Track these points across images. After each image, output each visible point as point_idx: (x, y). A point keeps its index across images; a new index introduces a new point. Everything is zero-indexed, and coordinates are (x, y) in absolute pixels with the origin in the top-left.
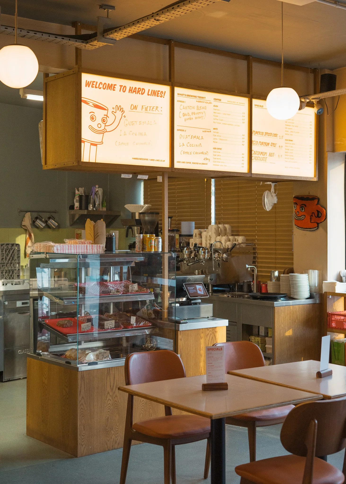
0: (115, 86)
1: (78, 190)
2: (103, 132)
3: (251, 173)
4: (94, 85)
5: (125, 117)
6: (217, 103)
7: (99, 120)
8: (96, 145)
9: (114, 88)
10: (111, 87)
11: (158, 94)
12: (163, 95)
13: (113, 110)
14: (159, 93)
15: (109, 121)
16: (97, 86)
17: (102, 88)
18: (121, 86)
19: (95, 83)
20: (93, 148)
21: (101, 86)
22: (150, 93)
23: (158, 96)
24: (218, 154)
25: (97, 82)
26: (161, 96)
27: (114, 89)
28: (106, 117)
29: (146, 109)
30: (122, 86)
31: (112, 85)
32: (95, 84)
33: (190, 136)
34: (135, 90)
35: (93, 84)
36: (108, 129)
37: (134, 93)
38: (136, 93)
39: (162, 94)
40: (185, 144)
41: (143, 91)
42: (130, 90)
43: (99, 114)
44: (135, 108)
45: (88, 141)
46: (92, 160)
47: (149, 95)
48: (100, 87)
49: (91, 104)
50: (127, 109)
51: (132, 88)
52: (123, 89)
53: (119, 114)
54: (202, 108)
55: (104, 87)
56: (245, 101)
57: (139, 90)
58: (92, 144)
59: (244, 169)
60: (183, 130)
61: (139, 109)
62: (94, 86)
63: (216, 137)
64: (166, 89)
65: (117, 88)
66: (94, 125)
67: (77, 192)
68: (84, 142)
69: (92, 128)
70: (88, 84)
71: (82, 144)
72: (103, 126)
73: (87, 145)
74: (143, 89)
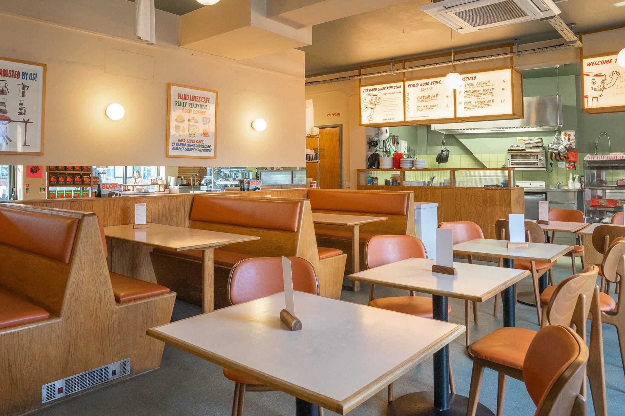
0: (611, 60)
2: (602, 89)
5: (620, 77)
7: (598, 83)
8: (597, 98)
9: (610, 61)
10: (608, 62)
13: (610, 75)
15: (607, 82)
16: (597, 63)
17: (600, 64)
19: (594, 63)
20: (595, 100)
25: (596, 62)
28: (604, 80)
31: (608, 60)
32: (595, 64)
35: (593, 64)
36: (606, 87)
43: (599, 80)
45: (591, 96)
46: (594, 106)
48: (599, 64)
49: (592, 75)
53: (615, 76)
55: (602, 63)
58: (593, 98)
62: (594, 64)
65: (613, 61)
66: (595, 86)
68: (587, 97)
69: (593, 89)
70: (589, 64)
71: (586, 99)
72: (602, 86)
73: (590, 99)
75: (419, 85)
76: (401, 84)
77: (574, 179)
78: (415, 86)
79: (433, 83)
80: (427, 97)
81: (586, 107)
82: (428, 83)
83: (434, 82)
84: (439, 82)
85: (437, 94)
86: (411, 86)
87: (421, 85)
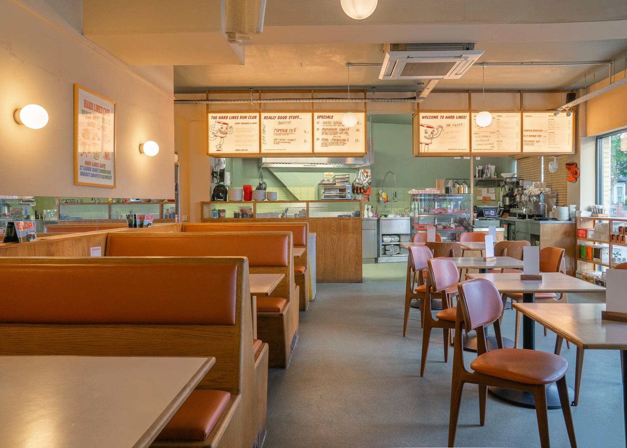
1: (478, 167)
2: (432, 138)
3: (523, 153)
5: (443, 130)
6: (498, 118)
7: (429, 133)
8: (428, 144)
9: (437, 117)
10: (436, 117)
12: (465, 118)
13: (437, 128)
14: (463, 117)
15: (435, 133)
16: (428, 118)
18: (441, 116)
19: (427, 117)
20: (427, 146)
21: (430, 117)
22: (457, 118)
23: (462, 118)
24: (501, 144)
28: (433, 131)
29: (455, 125)
33: (482, 136)
34: (449, 117)
35: (426, 117)
36: (434, 137)
38: (449, 119)
40: (479, 141)
41: (454, 117)
42: (446, 117)
43: (430, 130)
44: (449, 125)
45: (424, 143)
46: (426, 151)
49: (425, 126)
50: (444, 126)
52: (442, 117)
53: (440, 129)
55: (432, 118)
56: (519, 115)
57: (451, 117)
58: (426, 144)
59: (519, 150)
60: (478, 134)
61: (451, 125)
62: (427, 118)
63: (499, 135)
64: (467, 114)
65: (439, 117)
66: (427, 135)
68: (422, 144)
69: (425, 137)
70: (423, 117)
71: (421, 145)
72: (432, 136)
73: (423, 145)
74: (453, 116)
75: (277, 118)
76: (257, 115)
78: (272, 118)
79: (291, 118)
80: (284, 131)
81: (420, 152)
82: (286, 117)
83: (292, 116)
84: (297, 117)
85: (295, 129)
86: (268, 118)
87: (278, 118)
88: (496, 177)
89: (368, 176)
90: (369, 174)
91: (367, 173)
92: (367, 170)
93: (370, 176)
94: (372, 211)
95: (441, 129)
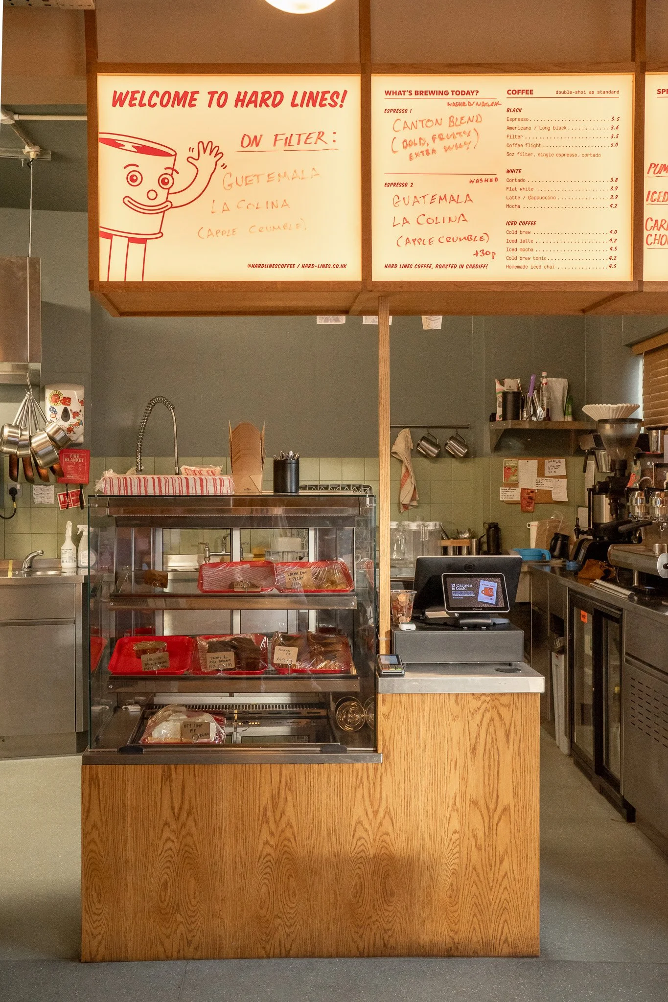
0: (196, 96)
1: (502, 384)
2: (163, 210)
3: (641, 282)
4: (136, 99)
5: (224, 166)
6: (514, 103)
7: (150, 181)
8: (144, 241)
9: (192, 98)
10: (185, 99)
11: (323, 99)
12: (339, 101)
13: (191, 154)
14: (328, 96)
15: (180, 181)
16: (145, 101)
17: (159, 104)
18: (212, 94)
19: (138, 96)
20: (137, 249)
21: (156, 99)
22: (298, 101)
23: (322, 105)
24: (525, 236)
25: (144, 93)
26: (333, 104)
27: (193, 103)
28: (170, 171)
29: (288, 142)
30: (217, 92)
31: (186, 93)
32: (139, 99)
33: (428, 198)
34: (253, 99)
35: (133, 98)
36: (176, 200)
37: (252, 105)
38: (256, 106)
39: (335, 97)
40: (412, 220)
41: (279, 97)
42: (240, 100)
44: (256, 141)
45: (122, 234)
46: (134, 276)
47: (297, 105)
48: (152, 103)
49: (128, 146)
50: (229, 146)
51: (246, 93)
52: (219, 99)
53: (206, 162)
54: (466, 119)
55: (164, 102)
57: (267, 96)
58: (131, 240)
60: (405, 185)
61: (266, 143)
62: (137, 102)
63: (518, 193)
64: (350, 84)
65: (202, 99)
66: (139, 194)
67: (498, 386)
68: (109, 236)
69: (130, 202)
70: (118, 100)
71: (104, 243)
72: (162, 194)
73: (120, 243)
74: (276, 93)
77: (77, 539)
81: (103, 278)
88: (569, 418)
89: (71, 416)
90: (75, 407)
91: (67, 401)
92: (65, 393)
93: (76, 414)
94: (93, 545)
95: (212, 159)
